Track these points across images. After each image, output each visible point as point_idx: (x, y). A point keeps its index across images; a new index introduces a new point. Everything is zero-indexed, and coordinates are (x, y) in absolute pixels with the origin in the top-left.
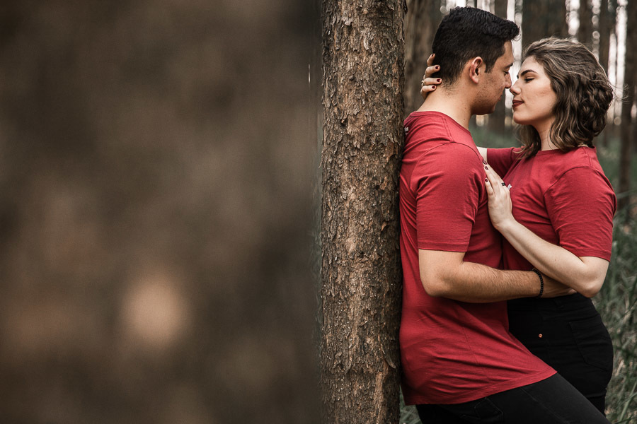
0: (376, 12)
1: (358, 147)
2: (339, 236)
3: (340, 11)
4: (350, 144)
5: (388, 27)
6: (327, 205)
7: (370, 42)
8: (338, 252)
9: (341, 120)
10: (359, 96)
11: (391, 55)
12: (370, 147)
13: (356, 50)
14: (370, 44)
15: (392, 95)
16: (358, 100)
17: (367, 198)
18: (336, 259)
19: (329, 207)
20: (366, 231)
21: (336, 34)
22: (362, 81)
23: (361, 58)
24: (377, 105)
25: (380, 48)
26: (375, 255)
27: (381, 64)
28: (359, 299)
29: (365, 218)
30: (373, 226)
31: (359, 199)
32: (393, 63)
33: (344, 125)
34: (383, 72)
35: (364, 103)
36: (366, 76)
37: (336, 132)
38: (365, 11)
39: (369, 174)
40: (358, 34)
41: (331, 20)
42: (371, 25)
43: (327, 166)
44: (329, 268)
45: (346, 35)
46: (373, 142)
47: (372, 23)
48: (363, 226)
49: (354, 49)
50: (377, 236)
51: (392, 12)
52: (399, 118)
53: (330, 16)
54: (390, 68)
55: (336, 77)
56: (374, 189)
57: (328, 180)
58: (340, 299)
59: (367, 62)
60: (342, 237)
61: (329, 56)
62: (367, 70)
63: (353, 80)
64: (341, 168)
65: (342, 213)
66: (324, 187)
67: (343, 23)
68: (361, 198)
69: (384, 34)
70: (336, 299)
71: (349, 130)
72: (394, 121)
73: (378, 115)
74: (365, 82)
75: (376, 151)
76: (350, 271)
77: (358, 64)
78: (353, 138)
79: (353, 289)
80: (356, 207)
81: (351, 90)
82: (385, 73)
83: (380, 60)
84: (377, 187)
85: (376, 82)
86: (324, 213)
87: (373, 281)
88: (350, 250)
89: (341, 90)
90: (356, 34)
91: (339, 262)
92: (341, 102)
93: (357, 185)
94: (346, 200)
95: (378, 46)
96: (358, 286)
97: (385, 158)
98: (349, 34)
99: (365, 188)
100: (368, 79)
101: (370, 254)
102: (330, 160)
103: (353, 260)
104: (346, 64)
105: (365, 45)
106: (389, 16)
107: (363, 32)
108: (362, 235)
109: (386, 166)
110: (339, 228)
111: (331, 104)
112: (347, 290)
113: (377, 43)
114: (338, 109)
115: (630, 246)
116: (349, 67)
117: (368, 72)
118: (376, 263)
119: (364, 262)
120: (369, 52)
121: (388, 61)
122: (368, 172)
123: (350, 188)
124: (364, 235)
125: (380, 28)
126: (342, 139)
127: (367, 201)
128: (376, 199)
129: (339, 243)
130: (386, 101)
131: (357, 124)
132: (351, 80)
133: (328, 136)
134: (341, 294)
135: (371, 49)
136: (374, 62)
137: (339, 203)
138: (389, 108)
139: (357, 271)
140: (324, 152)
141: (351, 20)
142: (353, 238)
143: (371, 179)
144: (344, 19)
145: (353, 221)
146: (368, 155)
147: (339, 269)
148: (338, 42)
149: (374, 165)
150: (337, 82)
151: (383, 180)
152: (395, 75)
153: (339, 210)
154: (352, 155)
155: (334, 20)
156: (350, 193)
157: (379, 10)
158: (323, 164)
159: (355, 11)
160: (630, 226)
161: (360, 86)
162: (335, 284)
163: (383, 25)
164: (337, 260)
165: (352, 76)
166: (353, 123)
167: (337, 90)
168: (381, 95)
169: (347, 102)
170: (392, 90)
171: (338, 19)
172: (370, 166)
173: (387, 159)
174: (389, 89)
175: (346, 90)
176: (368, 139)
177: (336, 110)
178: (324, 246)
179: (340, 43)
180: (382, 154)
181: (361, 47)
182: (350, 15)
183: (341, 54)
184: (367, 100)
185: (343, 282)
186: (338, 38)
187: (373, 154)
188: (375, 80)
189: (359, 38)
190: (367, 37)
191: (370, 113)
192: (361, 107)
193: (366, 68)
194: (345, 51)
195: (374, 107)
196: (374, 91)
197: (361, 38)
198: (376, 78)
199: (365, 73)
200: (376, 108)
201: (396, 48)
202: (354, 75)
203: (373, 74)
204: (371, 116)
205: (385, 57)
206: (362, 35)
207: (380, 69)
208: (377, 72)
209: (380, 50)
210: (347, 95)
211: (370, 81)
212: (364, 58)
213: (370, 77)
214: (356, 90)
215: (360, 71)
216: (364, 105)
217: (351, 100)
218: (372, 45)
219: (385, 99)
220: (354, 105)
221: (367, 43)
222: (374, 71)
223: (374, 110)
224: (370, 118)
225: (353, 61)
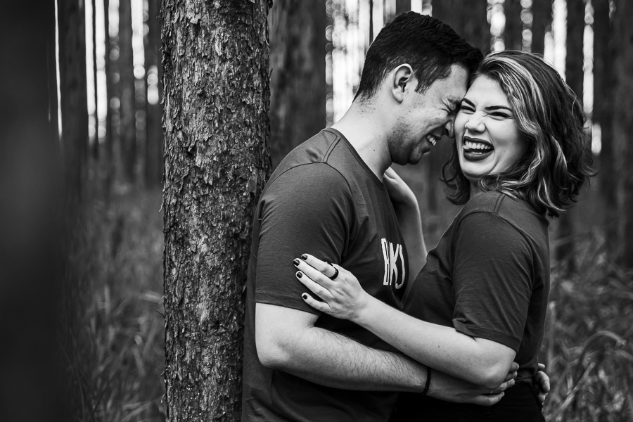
0: (231, 7)
1: (211, 182)
2: (187, 300)
3: (184, 5)
4: (199, 178)
5: (247, 26)
6: (171, 260)
7: (224, 46)
8: (186, 322)
9: (187, 148)
10: (210, 116)
11: (252, 62)
12: (225, 183)
13: (205, 57)
14: (224, 48)
15: (253, 114)
16: (209, 121)
17: (223, 250)
18: (183, 331)
19: (173, 263)
20: (223, 294)
21: (179, 35)
22: (214, 97)
23: (212, 66)
24: (235, 128)
25: (237, 53)
26: (234, 326)
27: (238, 74)
28: (214, 383)
29: (221, 276)
30: (232, 287)
31: (212, 251)
32: (254, 73)
33: (191, 155)
34: (241, 85)
35: (217, 125)
36: (219, 90)
37: (181, 164)
38: (217, 4)
39: (226, 219)
40: (208, 35)
41: (172, 17)
42: (224, 23)
43: (169, 209)
44: (174, 343)
45: (192, 36)
46: (230, 177)
47: (226, 21)
48: (218, 286)
49: (203, 55)
50: (237, 301)
51: (252, 6)
52: (264, 144)
53: (171, 12)
54: (250, 79)
55: (180, 91)
56: (232, 238)
57: (171, 227)
58: (190, 383)
59: (220, 72)
60: (190, 302)
61: (171, 64)
62: (221, 82)
63: (203, 95)
64: (188, 211)
65: (191, 270)
66: (166, 237)
67: (188, 20)
68: (215, 250)
69: (242, 35)
70: (184, 384)
71: (199, 161)
72: (257, 149)
73: (236, 141)
74: (217, 98)
75: (234, 188)
76: (203, 346)
77: (208, 75)
78: (203, 171)
79: (206, 370)
80: (209, 262)
81: (200, 108)
82: (244, 86)
83: (237, 69)
84: (236, 236)
85: (232, 97)
86: (167, 270)
87: (232, 359)
88: (202, 318)
89: (186, 108)
90: (206, 36)
91: (187, 335)
92: (188, 124)
93: (209, 233)
94: (196, 253)
95: (235, 50)
96: (212, 366)
97: (246, 197)
98: (197, 34)
99: (219, 237)
100: (221, 94)
101: (227, 324)
102: (174, 201)
103: (206, 331)
104: (193, 75)
105: (218, 48)
106: (248, 11)
107: (215, 33)
108: (216, 299)
109: (247, 207)
110: (187, 290)
111: (174, 128)
112: (199, 372)
113: (233, 46)
114: (183, 134)
115: (573, 307)
116: (196, 79)
117: (222, 85)
118: (236, 335)
119: (220, 335)
120: (223, 60)
121: (248, 70)
122: (224, 216)
123: (200, 238)
124: (219, 299)
125: (236, 26)
126: (189, 174)
127: (222, 253)
128: (235, 251)
129: (187, 309)
130: (245, 123)
131: (209, 153)
132: (200, 95)
133: (171, 169)
134: (190, 377)
135: (225, 55)
136: (230, 72)
137: (186, 257)
138: (249, 132)
139: (211, 346)
140: (166, 190)
141: (198, 17)
142: (206, 303)
143: (228, 225)
144: (189, 15)
145: (205, 281)
146: (224, 193)
147: (187, 344)
148: (182, 45)
149: (232, 207)
150: (181, 99)
151: (244, 226)
152: (258, 87)
153: (186, 266)
154: (202, 193)
155: (176, 17)
156: (201, 244)
157: (236, 5)
158: (164, 206)
159: (204, 5)
160: (572, 281)
161: (211, 103)
162: (183, 364)
163: (241, 22)
164: (185, 333)
165: (200, 91)
166: (203, 152)
167: (181, 109)
168: (239, 115)
169: (195, 125)
170: (254, 109)
171: (182, 16)
172: (226, 208)
173: (249, 199)
174: (249, 106)
175: (193, 108)
176: (223, 173)
177: (180, 135)
178: (168, 313)
179: (184, 47)
180: (242, 192)
181: (211, 53)
182: (197, 10)
183: (186, 62)
184: (220, 122)
185: (193, 361)
186: (182, 40)
187: (229, 192)
188: (231, 95)
189: (209, 40)
190: (220, 38)
191: (225, 138)
192: (213, 131)
193: (220, 79)
194: (192, 57)
195: (231, 130)
196: (230, 109)
197: (211, 40)
198: (232, 92)
199: (218, 86)
200: (234, 132)
201: (258, 53)
202: (203, 88)
203: (228, 88)
204: (227, 142)
205: (244, 65)
206: (213, 37)
207: (238, 81)
208: (233, 85)
209: (237, 56)
210: (194, 115)
211: (224, 96)
212: (217, 67)
213: (224, 92)
214: (207, 108)
215: (211, 83)
216: (218, 128)
217: (199, 122)
218: (227, 50)
219: (245, 119)
220: (203, 129)
221: (220, 46)
222: (229, 83)
223: (230, 135)
224: (225, 145)
225: (202, 71)
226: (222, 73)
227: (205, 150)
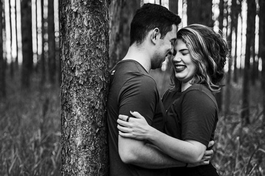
0: (91, 4)
1: (82, 83)
2: (71, 136)
3: (70, 3)
4: (77, 81)
5: (99, 13)
6: (64, 118)
7: (88, 22)
8: (71, 146)
9: (72, 68)
10: (82, 54)
11: (101, 29)
12: (89, 83)
13: (80, 27)
14: (88, 23)
15: (102, 52)
16: (82, 56)
17: (88, 114)
18: (70, 150)
19: (65, 119)
20: (87, 133)
21: (68, 17)
22: (84, 45)
23: (83, 31)
24: (94, 59)
25: (94, 25)
26: (92, 148)
27: (95, 34)
28: (83, 173)
29: (87, 125)
30: (92, 130)
31: (83, 114)
32: (102, 34)
33: (73, 71)
34: (96, 39)
35: (85, 57)
36: (86, 42)
37: (69, 75)
38: (85, 3)
39: (89, 100)
40: (81, 17)
41: (65, 9)
42: (88, 11)
43: (64, 95)
44: (66, 155)
45: (74, 18)
46: (91, 81)
47: (89, 10)
48: (85, 130)
49: (79, 26)
50: (94, 136)
51: (101, 4)
52: (106, 66)
53: (65, 7)
54: (100, 37)
55: (69, 42)
56: (92, 108)
57: (64, 103)
58: (73, 173)
59: (86, 33)
60: (73, 137)
61: (64, 30)
62: (87, 38)
63: (79, 44)
64: (72, 96)
65: (73, 123)
66: (62, 108)
67: (72, 10)
68: (84, 114)
69: (97, 17)
70: (70, 174)
71: (77, 73)
72: (103, 68)
73: (94, 65)
74: (85, 45)
75: (93, 86)
76: (78, 157)
77: (81, 35)
78: (79, 78)
79: (80, 168)
80: (81, 119)
81: (77, 50)
82: (97, 40)
83: (94, 32)
84: (94, 107)
85: (92, 45)
86: (63, 123)
87: (92, 162)
88: (78, 145)
89: (71, 50)
90: (80, 17)
91: (71, 152)
92: (72, 57)
93: (81, 106)
94: (75, 115)
95: (93, 24)
96: (83, 165)
97: (98, 90)
98: (76, 16)
99: (86, 108)
100: (87, 43)
101: (89, 147)
102: (66, 92)
103: (80, 150)
104: (74, 35)
105: (85, 23)
106: (99, 6)
107: (84, 16)
109: (99, 94)
110: (71, 131)
111: (66, 59)
112: (77, 168)
113: (92, 22)
114: (70, 61)
116: (76, 37)
117: (87, 39)
118: (93, 152)
119: (86, 152)
120: (88, 28)
121: (99, 33)
122: (88, 98)
123: (77, 108)
124: (86, 135)
125: (94, 13)
126: (73, 79)
127: (87, 115)
128: (93, 114)
129: (71, 140)
130: (98, 56)
131: (81, 70)
132: (77, 44)
133: (65, 77)
134: (73, 171)
135: (89, 26)
136: (91, 33)
137: (71, 117)
138: (100, 61)
139: (82, 157)
140: (62, 87)
141: (77, 9)
142: (80, 137)
143: (90, 102)
144: (73, 8)
145: (79, 128)
146: (88, 88)
147: (71, 156)
148: (69, 22)
149: (91, 94)
150: (69, 46)
151: (97, 103)
152: (104, 41)
153: (71, 121)
154: (78, 88)
155: (67, 9)
156: (77, 111)
157: (94, 3)
158: (61, 94)
159: (79, 3)
161: (82, 47)
162: (70, 164)
163: (96, 11)
164: (70, 151)
165: (78, 42)
166: (79, 70)
167: (69, 50)
168: (95, 53)
169: (75, 57)
170: (102, 50)
171: (69, 8)
172: (89, 95)
173: (99, 91)
174: (100, 49)
175: (75, 50)
176: (88, 79)
177: (68, 62)
178: (63, 142)
179: (70, 22)
180: (96, 88)
181: (83, 25)
182: (76, 5)
183: (71, 29)
184: (87, 56)
185: (74, 163)
186: (69, 19)
187: (91, 88)
188: (91, 44)
189: (81, 19)
190: (87, 18)
191: (89, 63)
192: (83, 60)
193: (86, 37)
194: (74, 27)
195: (91, 60)
196: (91, 51)
197: (83, 19)
198: (92, 43)
199: (85, 40)
200: (92, 61)
201: (104, 25)
202: (79, 41)
203: (90, 41)
204: (90, 65)
205: (97, 30)
206: (83, 18)
207: (94, 38)
208: (92, 39)
209: (94, 26)
210: (75, 53)
211: (88, 45)
212: (85, 31)
213: (88, 42)
214: (81, 50)
215: (83, 38)
216: (85, 59)
217: (77, 56)
218: (90, 23)
219: (98, 55)
220: (79, 59)
221: (87, 22)
222: (90, 39)
223: (91, 62)
224: (89, 66)
225: (78, 33)
226: (88, 34)
227: (79, 69)
